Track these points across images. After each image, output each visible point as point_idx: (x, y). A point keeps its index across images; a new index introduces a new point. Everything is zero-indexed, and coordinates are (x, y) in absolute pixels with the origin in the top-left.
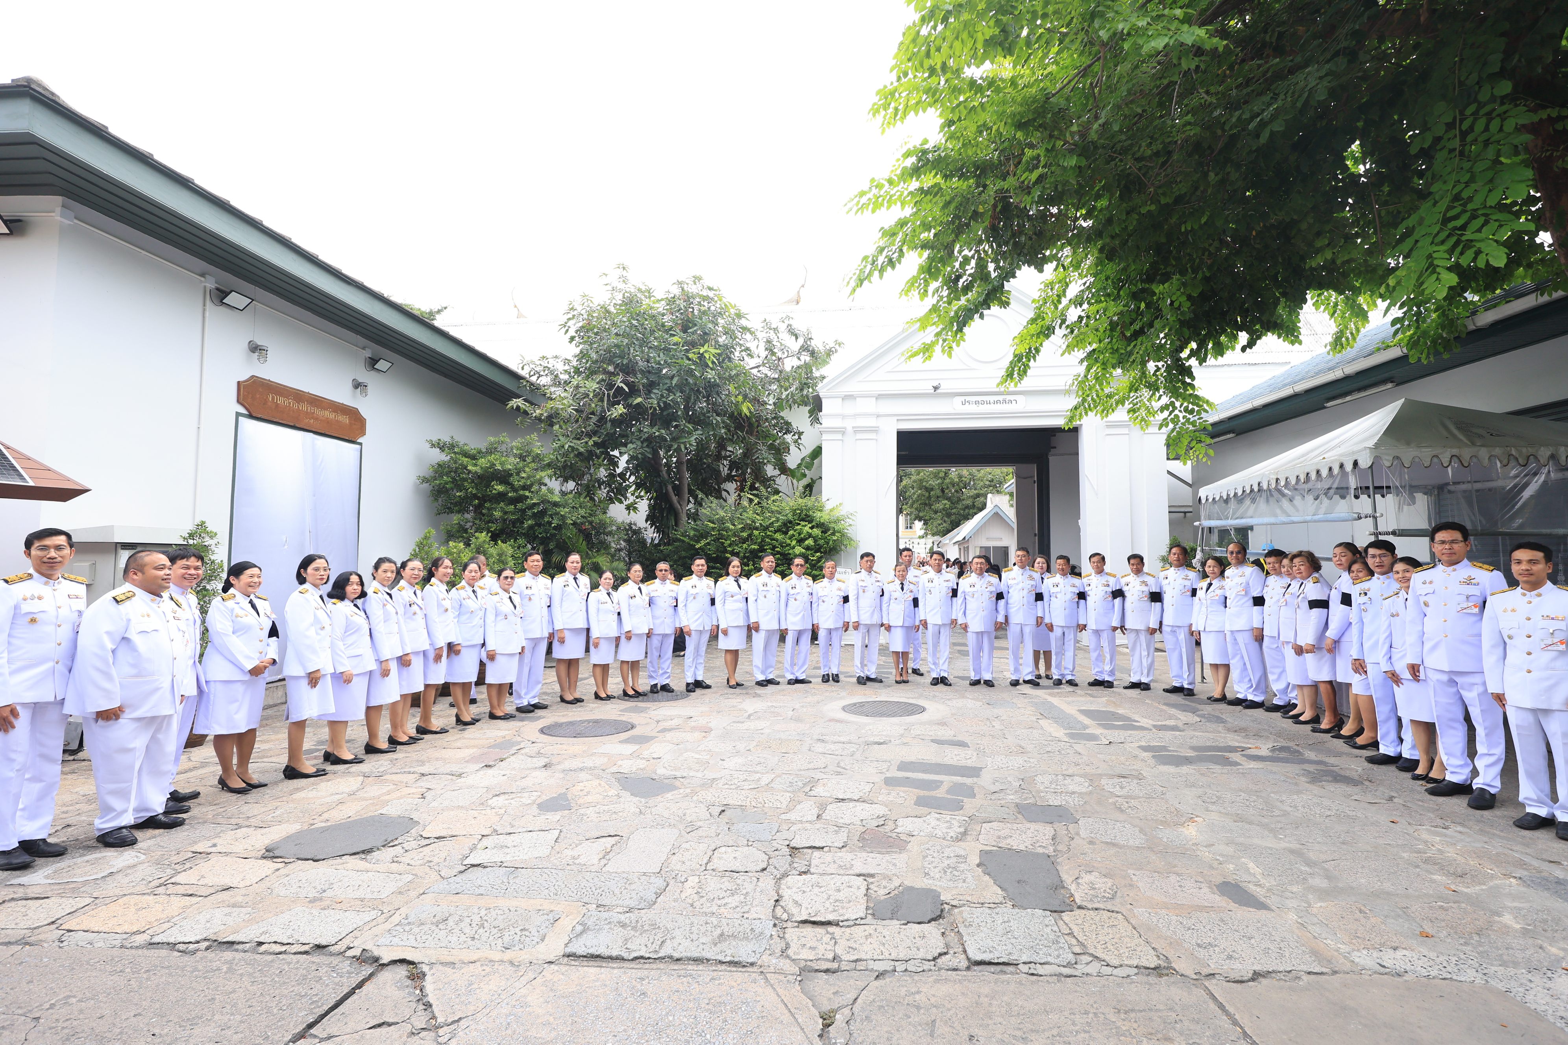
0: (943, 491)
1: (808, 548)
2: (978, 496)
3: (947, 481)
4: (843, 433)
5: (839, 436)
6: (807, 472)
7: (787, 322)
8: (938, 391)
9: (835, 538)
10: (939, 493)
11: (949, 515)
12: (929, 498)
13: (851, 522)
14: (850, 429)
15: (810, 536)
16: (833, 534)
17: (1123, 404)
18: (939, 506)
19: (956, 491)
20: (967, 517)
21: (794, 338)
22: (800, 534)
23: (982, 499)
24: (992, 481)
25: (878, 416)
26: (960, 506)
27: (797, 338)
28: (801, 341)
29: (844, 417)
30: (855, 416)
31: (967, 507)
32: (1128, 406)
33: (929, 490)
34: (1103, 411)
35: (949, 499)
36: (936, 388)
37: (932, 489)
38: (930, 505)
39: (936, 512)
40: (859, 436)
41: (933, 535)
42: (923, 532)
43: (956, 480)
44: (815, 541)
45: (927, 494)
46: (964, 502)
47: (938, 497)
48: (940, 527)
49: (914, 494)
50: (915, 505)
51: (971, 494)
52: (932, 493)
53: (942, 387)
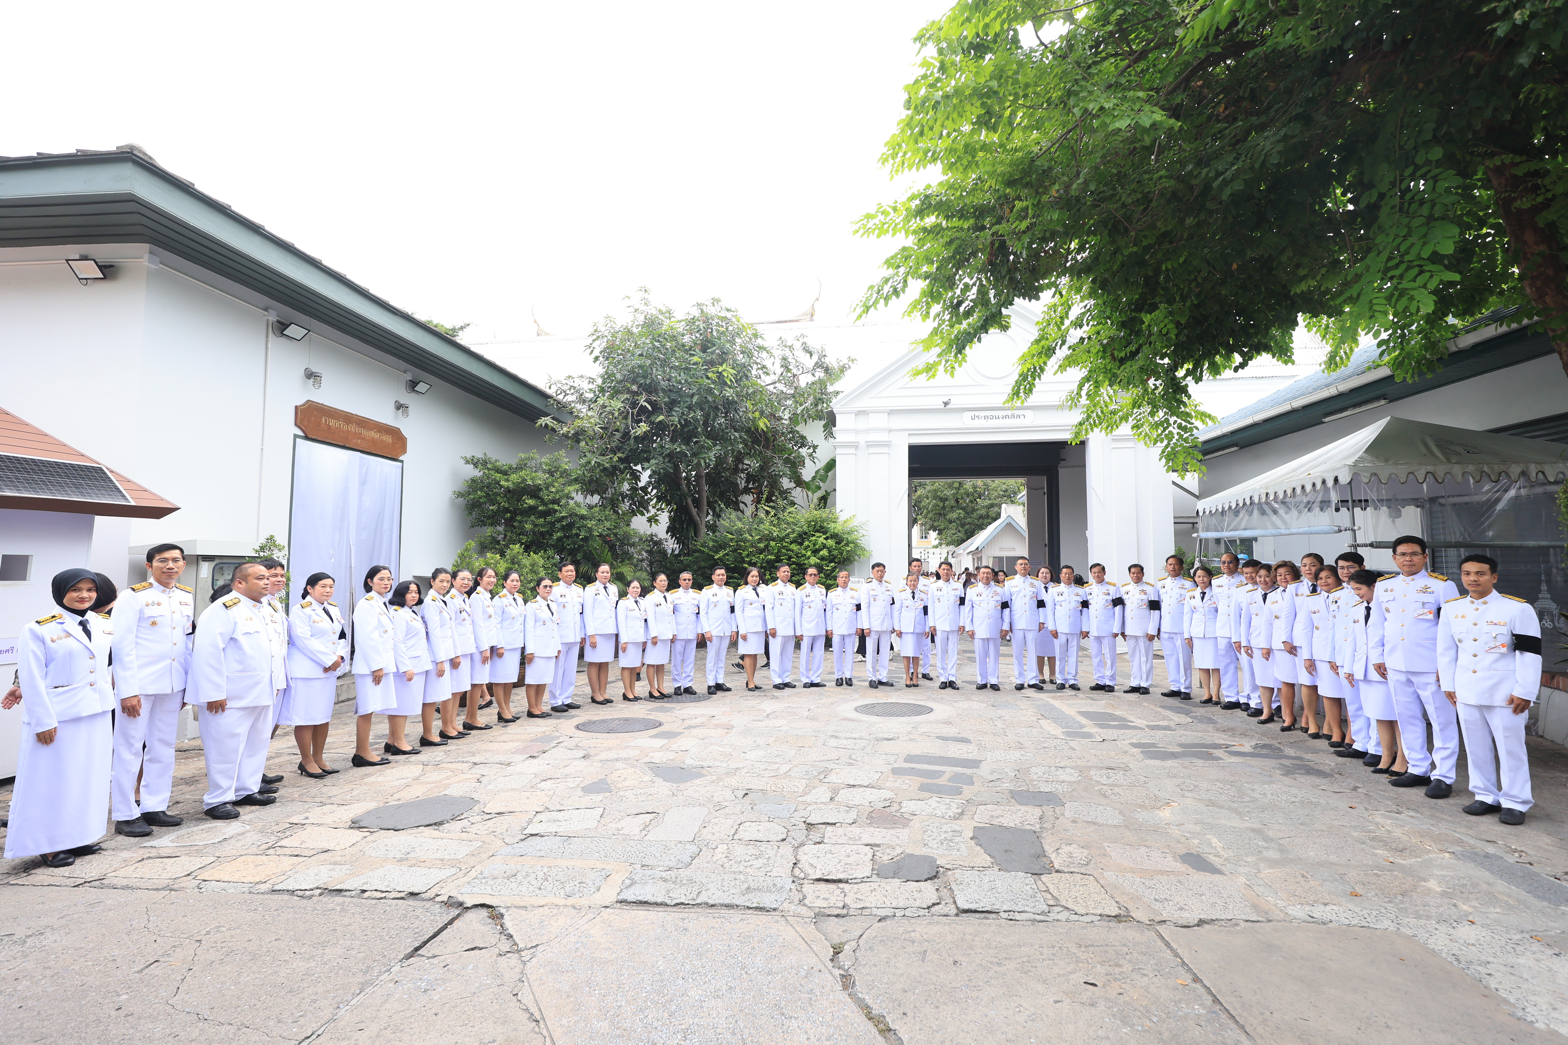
0: (957, 501)
1: (822, 559)
2: (992, 506)
3: (962, 491)
4: (857, 447)
5: (853, 451)
6: (821, 484)
7: (802, 340)
8: (948, 407)
9: (848, 549)
10: (953, 503)
11: (963, 525)
12: (944, 508)
13: (863, 532)
14: (862, 444)
15: (824, 546)
16: (847, 545)
17: (1127, 420)
18: (953, 515)
19: (971, 501)
20: (982, 527)
21: (808, 355)
22: (814, 545)
23: (996, 509)
24: (1006, 491)
25: (890, 431)
26: (974, 515)
27: (811, 355)
28: (815, 358)
29: (857, 432)
30: (868, 431)
31: (981, 517)
32: (1131, 421)
33: (944, 500)
34: (1107, 428)
35: (963, 509)
36: (946, 404)
37: (946, 499)
38: (945, 515)
39: (950, 522)
40: (871, 450)
41: (948, 544)
42: (937, 542)
43: (971, 490)
44: (830, 552)
45: (941, 505)
46: (979, 512)
47: (952, 507)
48: (954, 537)
49: (929, 503)
50: (930, 515)
51: (985, 504)
52: (947, 503)
53: (952, 402)
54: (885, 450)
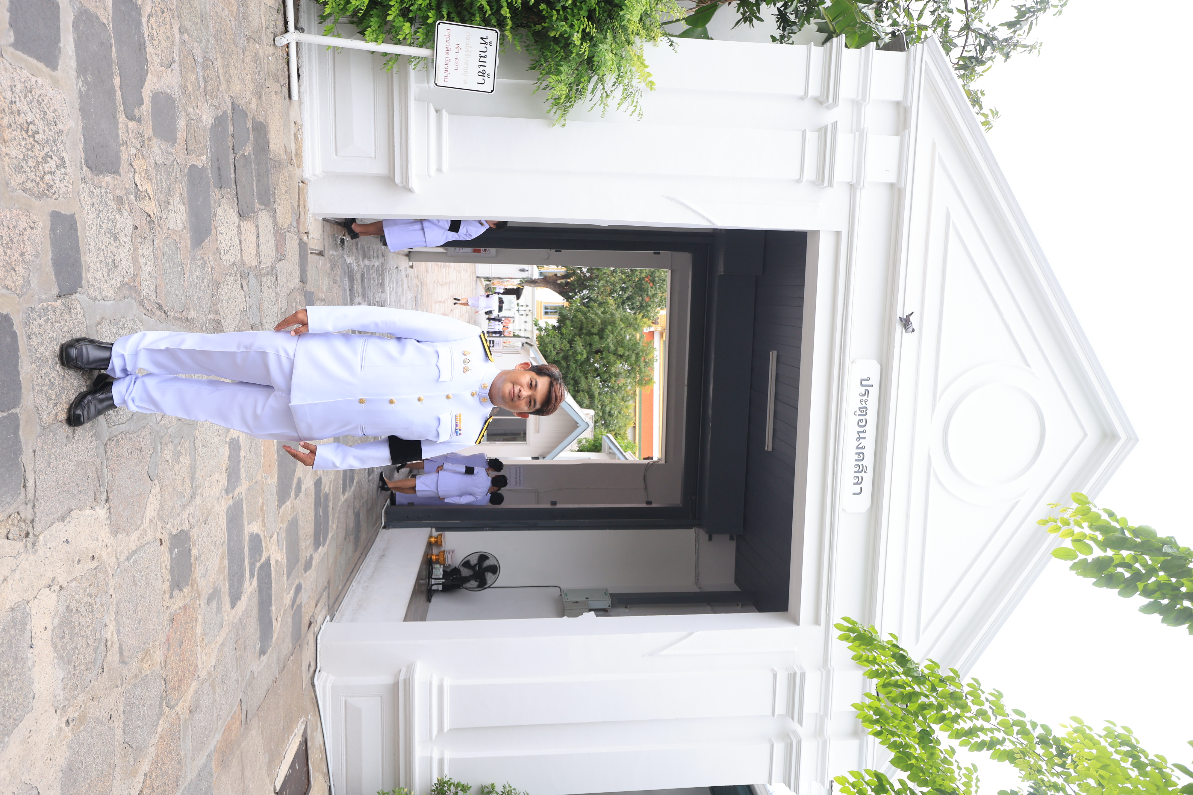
0: (597, 352)
2: (591, 397)
3: (612, 358)
4: (820, 102)
5: (814, 91)
8: (898, 327)
9: (576, 38)
10: (595, 347)
12: (590, 334)
14: (828, 117)
18: (579, 346)
19: (596, 369)
23: (587, 402)
24: (610, 415)
26: (578, 373)
27: (1010, 25)
29: (857, 104)
30: (860, 132)
31: (576, 383)
33: (601, 334)
35: (588, 359)
36: (906, 323)
37: (601, 338)
38: (580, 335)
39: (571, 342)
40: (812, 138)
43: (613, 370)
45: (595, 330)
46: (583, 379)
47: (590, 345)
48: (550, 346)
49: (596, 314)
50: (580, 315)
51: (594, 388)
52: (596, 338)
53: (907, 336)
54: (810, 173)
